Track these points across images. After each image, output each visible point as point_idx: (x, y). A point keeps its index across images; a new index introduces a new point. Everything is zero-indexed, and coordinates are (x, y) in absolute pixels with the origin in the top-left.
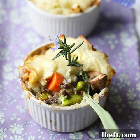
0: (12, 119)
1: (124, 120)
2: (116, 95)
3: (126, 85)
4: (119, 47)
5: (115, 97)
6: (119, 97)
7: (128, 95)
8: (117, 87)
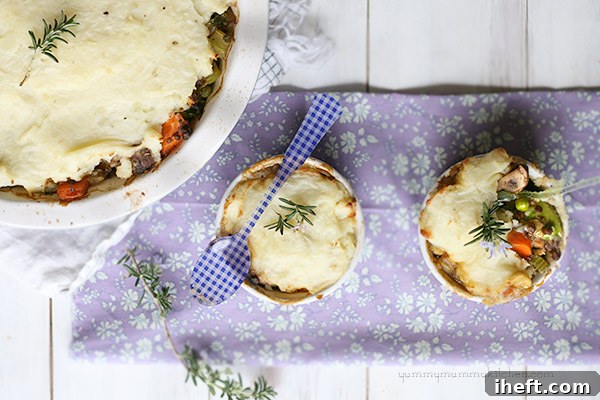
0: (527, 309)
1: (528, 133)
2: (474, 140)
3: (460, 123)
4: (369, 126)
5: (478, 143)
6: (479, 137)
7: (479, 121)
8: (462, 138)
